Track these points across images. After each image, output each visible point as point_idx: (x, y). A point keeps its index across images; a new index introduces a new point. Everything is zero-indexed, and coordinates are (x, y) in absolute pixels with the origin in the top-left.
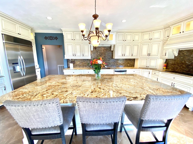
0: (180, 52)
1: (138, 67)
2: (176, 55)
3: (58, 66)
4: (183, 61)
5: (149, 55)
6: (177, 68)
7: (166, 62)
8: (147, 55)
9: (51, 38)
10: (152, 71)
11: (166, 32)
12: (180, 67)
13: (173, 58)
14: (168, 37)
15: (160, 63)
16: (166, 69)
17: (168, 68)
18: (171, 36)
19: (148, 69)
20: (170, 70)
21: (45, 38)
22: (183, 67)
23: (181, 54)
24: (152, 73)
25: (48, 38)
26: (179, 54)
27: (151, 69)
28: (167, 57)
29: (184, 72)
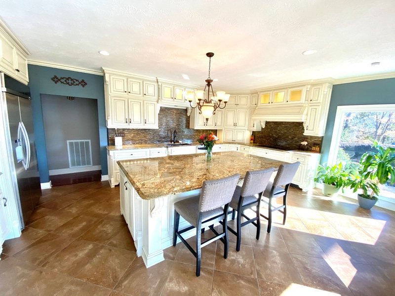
0: (267, 123)
1: (222, 141)
2: (264, 127)
3: (68, 141)
4: (271, 134)
5: (235, 125)
6: (265, 142)
7: (252, 135)
8: (233, 125)
9: (70, 81)
10: (241, 147)
11: (254, 99)
12: (268, 140)
13: (260, 130)
14: (256, 106)
15: (247, 136)
16: (254, 143)
17: (255, 142)
18: (259, 105)
19: (235, 143)
20: (258, 144)
21: (53, 79)
22: (271, 141)
23: (268, 126)
24: (240, 148)
25: (62, 80)
26: (266, 125)
27: (239, 143)
28: (255, 129)
29: (272, 146)
